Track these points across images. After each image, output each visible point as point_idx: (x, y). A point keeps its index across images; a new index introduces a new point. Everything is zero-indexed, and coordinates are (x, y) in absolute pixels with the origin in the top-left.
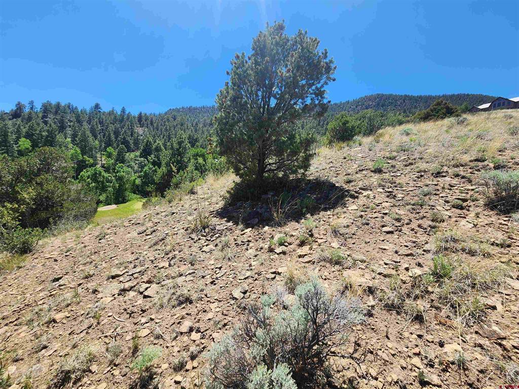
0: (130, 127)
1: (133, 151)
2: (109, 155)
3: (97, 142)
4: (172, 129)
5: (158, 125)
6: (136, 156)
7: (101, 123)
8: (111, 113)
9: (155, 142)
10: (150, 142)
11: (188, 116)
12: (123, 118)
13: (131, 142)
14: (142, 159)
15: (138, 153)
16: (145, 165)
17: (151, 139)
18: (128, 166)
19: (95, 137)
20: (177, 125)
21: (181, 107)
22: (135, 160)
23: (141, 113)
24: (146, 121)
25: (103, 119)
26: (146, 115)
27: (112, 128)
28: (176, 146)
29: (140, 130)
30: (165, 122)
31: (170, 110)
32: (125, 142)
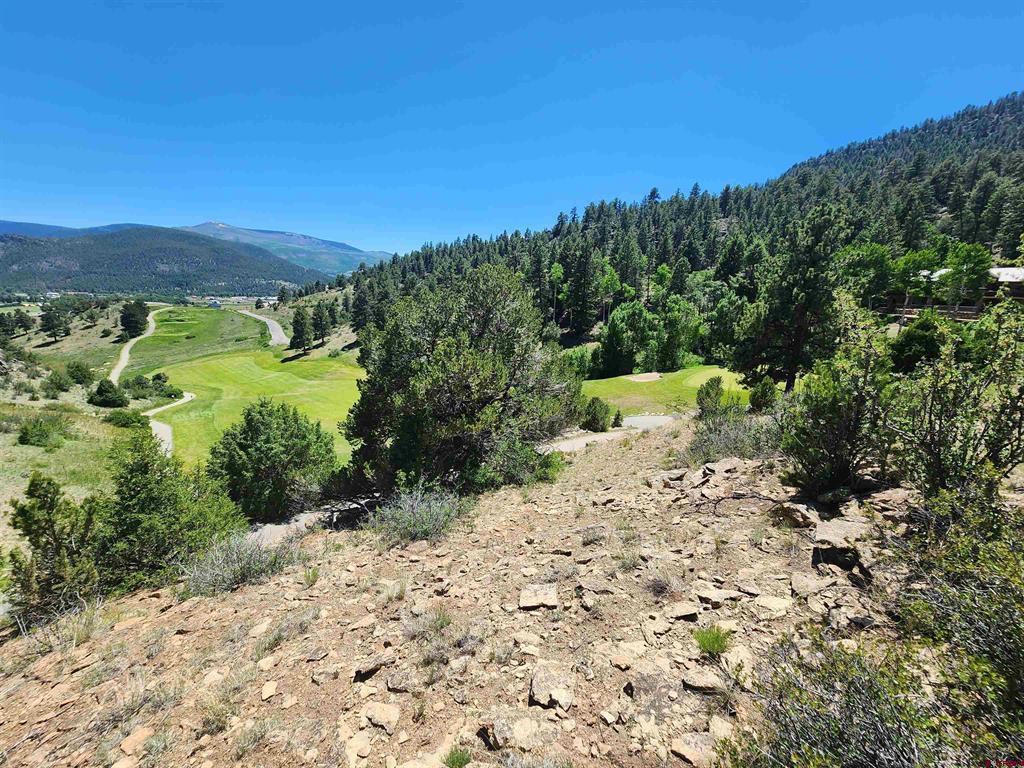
0: (704, 221)
1: (704, 268)
2: (660, 280)
3: (645, 258)
4: (795, 208)
5: (760, 207)
6: (708, 278)
7: (656, 222)
8: (675, 200)
9: (750, 242)
10: (740, 244)
11: (841, 170)
12: (693, 205)
13: (702, 250)
14: (718, 283)
15: (711, 271)
16: (723, 296)
17: (742, 238)
18: (689, 299)
19: (644, 250)
20: (808, 196)
21: (824, 153)
22: (704, 286)
23: (728, 188)
24: (736, 202)
25: (659, 215)
26: (737, 189)
27: (672, 227)
28: (804, 240)
29: (721, 224)
30: (779, 195)
31: (795, 166)
32: (691, 253)
